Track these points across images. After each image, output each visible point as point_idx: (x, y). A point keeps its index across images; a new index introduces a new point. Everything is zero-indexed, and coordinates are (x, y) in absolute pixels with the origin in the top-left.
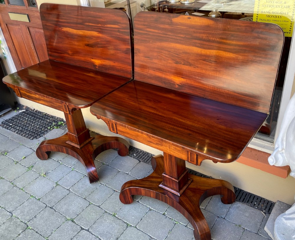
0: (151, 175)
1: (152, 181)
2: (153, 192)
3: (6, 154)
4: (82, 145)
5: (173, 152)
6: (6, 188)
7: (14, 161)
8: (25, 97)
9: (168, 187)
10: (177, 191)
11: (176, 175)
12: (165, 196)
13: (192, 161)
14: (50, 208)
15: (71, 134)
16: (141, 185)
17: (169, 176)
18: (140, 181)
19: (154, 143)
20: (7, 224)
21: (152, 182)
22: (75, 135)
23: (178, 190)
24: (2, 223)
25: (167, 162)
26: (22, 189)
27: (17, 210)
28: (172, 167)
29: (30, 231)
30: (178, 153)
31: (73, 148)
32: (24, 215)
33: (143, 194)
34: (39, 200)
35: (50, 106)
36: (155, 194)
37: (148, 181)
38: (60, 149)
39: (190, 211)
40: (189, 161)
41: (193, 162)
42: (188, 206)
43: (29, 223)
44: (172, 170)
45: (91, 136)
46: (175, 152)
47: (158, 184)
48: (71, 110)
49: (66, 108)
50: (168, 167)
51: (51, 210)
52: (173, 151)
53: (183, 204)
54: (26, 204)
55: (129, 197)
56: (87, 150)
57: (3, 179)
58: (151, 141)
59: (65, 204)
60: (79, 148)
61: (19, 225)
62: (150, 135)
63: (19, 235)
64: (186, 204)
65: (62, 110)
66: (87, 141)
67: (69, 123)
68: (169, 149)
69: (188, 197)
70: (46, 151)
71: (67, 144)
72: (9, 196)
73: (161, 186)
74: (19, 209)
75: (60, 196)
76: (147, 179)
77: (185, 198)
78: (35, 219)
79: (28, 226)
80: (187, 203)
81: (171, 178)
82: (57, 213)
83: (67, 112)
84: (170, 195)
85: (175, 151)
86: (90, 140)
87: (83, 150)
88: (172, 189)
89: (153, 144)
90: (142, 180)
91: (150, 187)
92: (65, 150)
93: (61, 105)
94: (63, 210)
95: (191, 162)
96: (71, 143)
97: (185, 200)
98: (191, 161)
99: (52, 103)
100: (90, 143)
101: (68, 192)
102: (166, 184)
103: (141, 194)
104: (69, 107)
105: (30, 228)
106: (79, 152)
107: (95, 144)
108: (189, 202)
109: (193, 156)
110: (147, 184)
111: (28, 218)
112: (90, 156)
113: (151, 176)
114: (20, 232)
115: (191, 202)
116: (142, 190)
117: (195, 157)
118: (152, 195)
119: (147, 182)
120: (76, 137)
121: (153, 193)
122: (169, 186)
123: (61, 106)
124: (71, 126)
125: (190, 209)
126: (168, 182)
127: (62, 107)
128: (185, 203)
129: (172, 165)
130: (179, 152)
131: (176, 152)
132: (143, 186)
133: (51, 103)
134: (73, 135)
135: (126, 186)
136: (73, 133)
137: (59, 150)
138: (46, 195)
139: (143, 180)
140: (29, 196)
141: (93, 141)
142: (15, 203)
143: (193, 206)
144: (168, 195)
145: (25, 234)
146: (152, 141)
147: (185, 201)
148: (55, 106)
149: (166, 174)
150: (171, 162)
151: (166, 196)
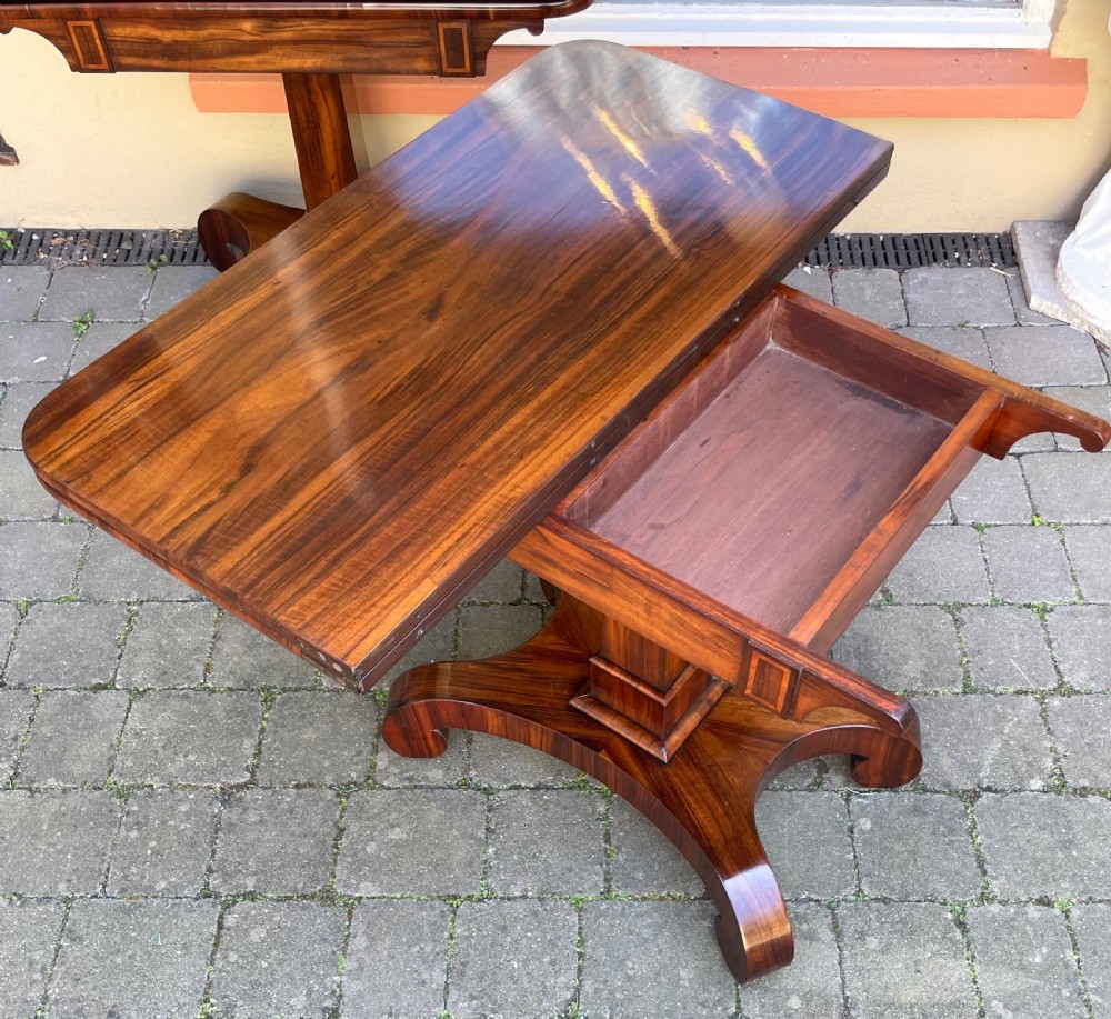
2: (540, 731)
5: (664, 632)
12: (597, 758)
13: (763, 695)
30: (693, 645)
33: (495, 731)
39: (708, 840)
40: (748, 692)
41: (766, 699)
42: (701, 815)
46: (675, 633)
47: (566, 694)
52: (666, 628)
53: (680, 801)
58: (551, 556)
64: (694, 805)
68: (645, 615)
69: (703, 770)
77: (689, 773)
80: (696, 801)
84: (624, 752)
85: (679, 631)
95: (759, 699)
97: (693, 783)
98: (760, 696)
108: (709, 796)
109: (773, 678)
115: (717, 795)
117: (785, 684)
118: (535, 738)
119: (512, 675)
121: (539, 734)
125: (711, 830)
128: (691, 800)
130: (694, 641)
131: (681, 637)
143: (727, 815)
144: (611, 753)
147: (692, 788)
151: (603, 755)
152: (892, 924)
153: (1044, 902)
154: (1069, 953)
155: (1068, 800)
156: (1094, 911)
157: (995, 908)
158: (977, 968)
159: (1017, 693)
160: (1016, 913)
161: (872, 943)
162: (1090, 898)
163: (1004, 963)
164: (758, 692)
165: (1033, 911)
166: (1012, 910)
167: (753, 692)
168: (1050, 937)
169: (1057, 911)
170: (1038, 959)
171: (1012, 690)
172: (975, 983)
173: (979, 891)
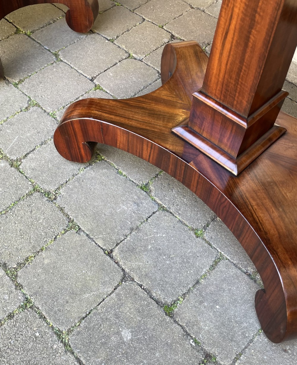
0: (154, 92)
1: (153, 110)
2: (149, 144)
9: (203, 140)
10: (230, 158)
11: (245, 103)
12: (186, 167)
16: (118, 118)
17: (217, 103)
18: (118, 104)
21: (153, 114)
23: (234, 154)
25: (228, 46)
28: (240, 69)
33: (121, 146)
36: (156, 151)
37: (143, 108)
42: (261, 215)
44: (237, 81)
50: (223, 66)
53: (245, 202)
55: (81, 146)
73: (179, 130)
76: (140, 102)
80: (258, 205)
81: (225, 112)
84: (207, 165)
88: (214, 147)
90: (125, 103)
91: (144, 127)
97: (255, 192)
102: (196, 129)
103: (114, 143)
108: (268, 203)
110: (138, 117)
113: (155, 95)
115: (274, 203)
116: (119, 132)
118: (146, 154)
119: (136, 110)
121: (149, 149)
122: (205, 135)
126: (206, 124)
128: (254, 203)
129: (242, 61)
132: (122, 120)
135: (76, 113)
139: (127, 104)
143: (281, 217)
144: (197, 165)
147: (255, 195)
149: (207, 96)
150: (246, 45)
151: (192, 165)
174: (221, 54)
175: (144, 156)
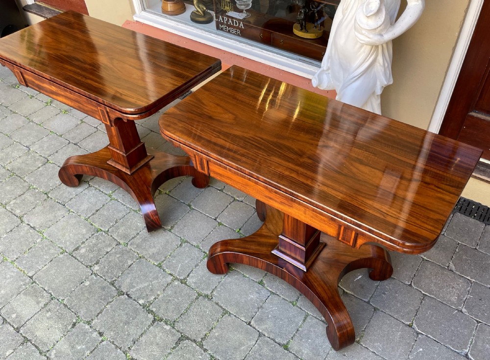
0: (258, 231)
1: (259, 242)
2: (261, 261)
3: (18, 87)
4: (134, 170)
6: (21, 123)
7: (28, 95)
8: (33, 87)
9: (287, 255)
10: (302, 263)
11: (302, 240)
12: (282, 271)
13: (346, 239)
14: (74, 144)
15: (114, 150)
17: (291, 239)
18: (240, 241)
19: (276, 201)
20: (25, 158)
21: (260, 244)
22: (121, 153)
23: (303, 261)
24: (18, 157)
26: (40, 125)
27: (35, 145)
28: (297, 228)
29: (51, 165)
31: (119, 173)
32: (43, 150)
33: (246, 263)
34: (61, 136)
35: (79, 108)
36: (265, 264)
37: (254, 242)
38: (98, 173)
40: (340, 239)
41: (347, 241)
42: (319, 290)
43: (50, 157)
44: (297, 232)
45: (148, 154)
47: (270, 249)
48: (113, 120)
49: (104, 116)
50: (290, 227)
51: (76, 146)
54: (45, 139)
55: (223, 266)
56: (143, 178)
57: (16, 113)
58: (272, 197)
59: (92, 142)
60: (129, 173)
61: (38, 159)
62: (272, 189)
63: (39, 168)
65: (97, 117)
66: (142, 163)
67: (112, 132)
68: (304, 215)
69: (319, 274)
70: (76, 174)
71: (108, 166)
72: (25, 131)
73: (275, 252)
74: (37, 144)
75: (86, 134)
76: (252, 238)
77: (314, 275)
78: (56, 154)
79: (48, 160)
81: (294, 244)
82: (82, 149)
83: (107, 122)
86: (146, 160)
87: (136, 177)
88: (294, 259)
89: (274, 202)
91: (257, 252)
92: (105, 175)
93: (96, 109)
94: (90, 147)
95: (344, 241)
96: (115, 165)
98: (344, 240)
99: (81, 104)
100: (147, 165)
101: (96, 130)
102: (283, 250)
103: (242, 262)
104: (110, 114)
105: (51, 162)
106: (129, 181)
107: (156, 168)
108: (322, 283)
109: (349, 233)
110: (253, 247)
111: (48, 153)
112: (147, 188)
113: (258, 233)
114: (40, 165)
116: (244, 257)
119: (251, 243)
120: (123, 156)
121: (261, 264)
122: (288, 253)
123: (97, 111)
124: (115, 137)
125: (323, 294)
126: (288, 249)
127: (98, 113)
128: (316, 285)
133: (79, 103)
134: (118, 152)
136: (118, 149)
137: (96, 173)
138: (69, 132)
139: (245, 240)
140: (49, 132)
141: (151, 163)
142: (32, 138)
143: (328, 289)
144: (286, 269)
145: (46, 168)
146: (274, 198)
147: (315, 280)
148: (86, 109)
149: (286, 237)
151: (284, 270)
152: (59, 313)
153: (101, 334)
154: (89, 352)
155: (144, 311)
156: (109, 346)
157: (87, 327)
158: (63, 339)
159: (170, 274)
160: (90, 332)
161: (49, 314)
162: (113, 342)
163: (70, 343)
164: (343, 239)
165: (95, 334)
166: (90, 330)
167: (342, 239)
168: (90, 345)
169: (101, 339)
170: (79, 348)
171: (169, 272)
172: (57, 342)
173: (90, 319)
174: (288, 222)
175: (259, 267)
